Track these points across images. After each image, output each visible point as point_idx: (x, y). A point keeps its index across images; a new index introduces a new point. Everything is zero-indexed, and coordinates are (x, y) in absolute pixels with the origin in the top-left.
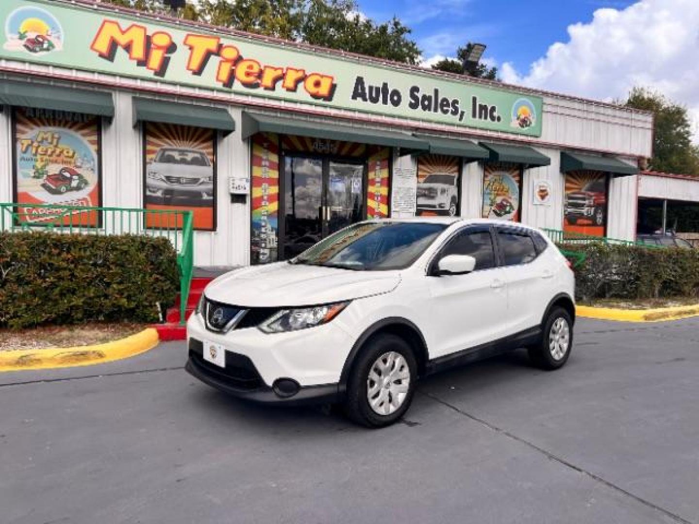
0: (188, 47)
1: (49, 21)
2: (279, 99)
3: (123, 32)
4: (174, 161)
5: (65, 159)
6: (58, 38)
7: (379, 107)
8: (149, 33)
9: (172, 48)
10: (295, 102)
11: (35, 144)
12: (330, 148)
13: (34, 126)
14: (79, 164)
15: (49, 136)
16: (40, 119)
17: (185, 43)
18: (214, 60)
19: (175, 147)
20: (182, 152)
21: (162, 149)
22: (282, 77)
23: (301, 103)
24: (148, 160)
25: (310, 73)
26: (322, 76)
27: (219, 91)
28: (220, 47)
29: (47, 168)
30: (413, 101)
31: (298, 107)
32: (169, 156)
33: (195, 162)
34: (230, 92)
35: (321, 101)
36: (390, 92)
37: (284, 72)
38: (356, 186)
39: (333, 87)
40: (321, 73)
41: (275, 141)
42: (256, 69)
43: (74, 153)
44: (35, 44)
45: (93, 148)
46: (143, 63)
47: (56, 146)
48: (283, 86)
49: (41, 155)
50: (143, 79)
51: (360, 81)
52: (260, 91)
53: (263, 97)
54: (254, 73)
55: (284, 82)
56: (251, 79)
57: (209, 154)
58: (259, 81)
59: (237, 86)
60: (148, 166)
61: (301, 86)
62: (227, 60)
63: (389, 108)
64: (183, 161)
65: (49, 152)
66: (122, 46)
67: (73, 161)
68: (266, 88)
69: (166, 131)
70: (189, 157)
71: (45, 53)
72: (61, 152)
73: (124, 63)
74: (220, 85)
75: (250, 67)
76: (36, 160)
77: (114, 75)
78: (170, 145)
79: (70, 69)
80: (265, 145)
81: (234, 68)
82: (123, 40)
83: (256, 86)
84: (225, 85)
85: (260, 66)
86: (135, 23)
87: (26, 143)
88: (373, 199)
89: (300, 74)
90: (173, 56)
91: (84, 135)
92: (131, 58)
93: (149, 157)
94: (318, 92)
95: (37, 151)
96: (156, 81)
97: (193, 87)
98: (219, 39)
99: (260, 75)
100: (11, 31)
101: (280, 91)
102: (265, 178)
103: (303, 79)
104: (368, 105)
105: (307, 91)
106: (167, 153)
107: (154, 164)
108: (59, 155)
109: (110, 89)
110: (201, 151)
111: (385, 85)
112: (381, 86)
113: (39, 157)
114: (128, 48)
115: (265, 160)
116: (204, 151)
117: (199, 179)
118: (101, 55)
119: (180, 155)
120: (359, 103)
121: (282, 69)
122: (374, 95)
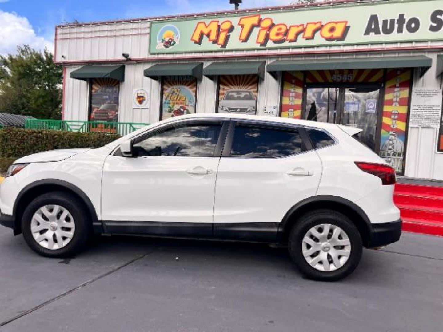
0: (240, 26)
1: (174, 30)
2: (300, 47)
3: (207, 27)
4: (234, 98)
5: (182, 102)
6: (177, 38)
7: (395, 36)
8: (220, 24)
9: (231, 29)
10: (313, 47)
11: (170, 95)
12: (348, 77)
13: (170, 86)
14: (187, 104)
15: (176, 90)
16: (173, 82)
17: (239, 24)
18: (256, 30)
19: (234, 90)
20: (238, 92)
21: (227, 92)
22: (303, 31)
23: (318, 46)
24: (220, 99)
25: (326, 23)
26: (336, 23)
27: (258, 49)
28: (260, 20)
29: (174, 107)
30: (435, 25)
31: (316, 50)
32: (232, 95)
33: (246, 98)
34: (265, 49)
35: (335, 42)
36: (406, 21)
37: (305, 27)
38: (372, 107)
39: (346, 29)
40: (336, 21)
41: (301, 77)
42: (283, 30)
43: (185, 99)
44: (168, 44)
45: (194, 94)
46: (215, 42)
47: (178, 95)
48: (303, 37)
49: (172, 100)
50: (216, 51)
51: (374, 19)
52: (286, 44)
53: (288, 48)
54: (281, 33)
55: (304, 35)
56: (279, 37)
57: (254, 91)
58: (285, 38)
59: (270, 44)
60: (220, 103)
61: (318, 34)
62: (264, 28)
63: (406, 35)
64: (239, 98)
65: (175, 99)
66: (205, 35)
67: (185, 102)
68: (291, 41)
69: (230, 80)
70: (242, 95)
71: (171, 47)
72: (180, 98)
73: (206, 44)
74: (258, 46)
75: (280, 29)
76: (170, 103)
77: (201, 52)
78: (232, 89)
79: (182, 53)
80: (294, 81)
81: (268, 32)
82: (206, 31)
83: (283, 41)
84: (262, 45)
85: (287, 27)
86: (213, 20)
87: (167, 94)
88: (390, 117)
89: (318, 25)
90: (232, 34)
91: (191, 88)
92: (210, 40)
93: (220, 97)
94: (332, 36)
95: (170, 99)
96: (222, 51)
97: (243, 50)
98: (260, 16)
99: (287, 32)
100: (159, 40)
101: (301, 41)
102: (292, 105)
103: (320, 29)
104: (382, 37)
105: (323, 37)
106: (231, 94)
107: (223, 101)
108: (179, 100)
109: (202, 60)
110: (250, 91)
111: (401, 16)
112: (396, 18)
113: (171, 102)
114: (208, 35)
115: (292, 93)
116: (252, 90)
117: (247, 109)
118: (196, 43)
119: (237, 94)
120: (373, 37)
121: (303, 25)
122: (388, 27)
